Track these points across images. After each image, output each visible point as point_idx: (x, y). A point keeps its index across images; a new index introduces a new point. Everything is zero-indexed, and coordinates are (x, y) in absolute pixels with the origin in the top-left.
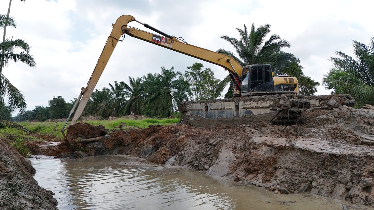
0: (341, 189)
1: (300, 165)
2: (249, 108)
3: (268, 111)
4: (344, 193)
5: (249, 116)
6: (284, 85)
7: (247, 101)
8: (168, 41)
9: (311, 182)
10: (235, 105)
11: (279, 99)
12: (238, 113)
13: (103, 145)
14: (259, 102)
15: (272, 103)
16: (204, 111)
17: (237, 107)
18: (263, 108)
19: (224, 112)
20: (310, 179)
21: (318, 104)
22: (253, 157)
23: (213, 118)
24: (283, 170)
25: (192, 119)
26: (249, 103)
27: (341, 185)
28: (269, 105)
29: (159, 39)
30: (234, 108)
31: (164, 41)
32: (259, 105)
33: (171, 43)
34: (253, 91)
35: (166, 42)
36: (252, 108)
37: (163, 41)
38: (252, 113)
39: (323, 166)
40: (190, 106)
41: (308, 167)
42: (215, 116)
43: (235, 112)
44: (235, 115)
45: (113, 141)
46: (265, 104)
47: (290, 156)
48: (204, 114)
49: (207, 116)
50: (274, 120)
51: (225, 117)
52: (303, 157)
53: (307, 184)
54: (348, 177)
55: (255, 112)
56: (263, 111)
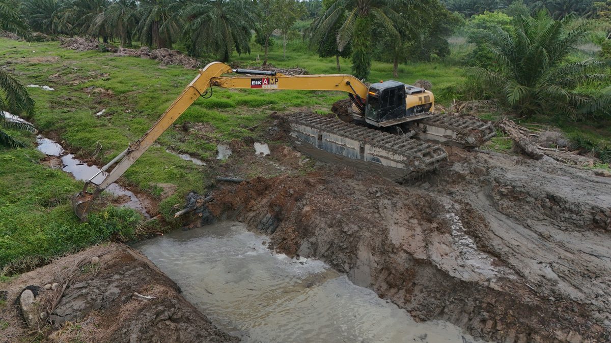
0: (465, 320)
1: (436, 284)
2: (377, 155)
3: (400, 166)
4: (467, 323)
5: (377, 165)
6: (417, 106)
7: (375, 147)
8: (271, 80)
9: (444, 307)
10: (359, 146)
11: (415, 157)
12: (362, 157)
13: (209, 212)
14: (390, 153)
15: (405, 159)
16: (317, 138)
17: (362, 150)
18: (394, 160)
19: (344, 149)
20: (443, 304)
21: (454, 136)
22: (393, 265)
23: (329, 151)
24: (421, 287)
25: (299, 143)
26: (377, 149)
27: (466, 315)
28: (401, 160)
29: (259, 83)
30: (358, 149)
31: (266, 83)
32: (390, 155)
33: (275, 82)
34: (382, 121)
35: (269, 84)
36: (382, 157)
37: (264, 82)
38: (380, 162)
39: (454, 290)
40: (296, 126)
41: (442, 288)
42: (331, 150)
43: (359, 154)
44: (359, 157)
45: (219, 206)
46: (396, 157)
47: (428, 272)
48: (317, 143)
49: (320, 146)
50: (405, 177)
51: (346, 155)
52: (439, 277)
53: (441, 309)
54: (472, 309)
55: (384, 162)
56: (393, 164)
